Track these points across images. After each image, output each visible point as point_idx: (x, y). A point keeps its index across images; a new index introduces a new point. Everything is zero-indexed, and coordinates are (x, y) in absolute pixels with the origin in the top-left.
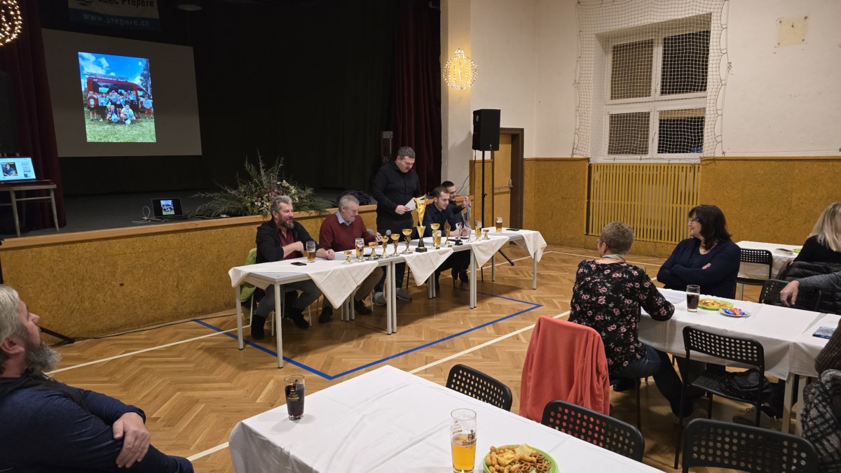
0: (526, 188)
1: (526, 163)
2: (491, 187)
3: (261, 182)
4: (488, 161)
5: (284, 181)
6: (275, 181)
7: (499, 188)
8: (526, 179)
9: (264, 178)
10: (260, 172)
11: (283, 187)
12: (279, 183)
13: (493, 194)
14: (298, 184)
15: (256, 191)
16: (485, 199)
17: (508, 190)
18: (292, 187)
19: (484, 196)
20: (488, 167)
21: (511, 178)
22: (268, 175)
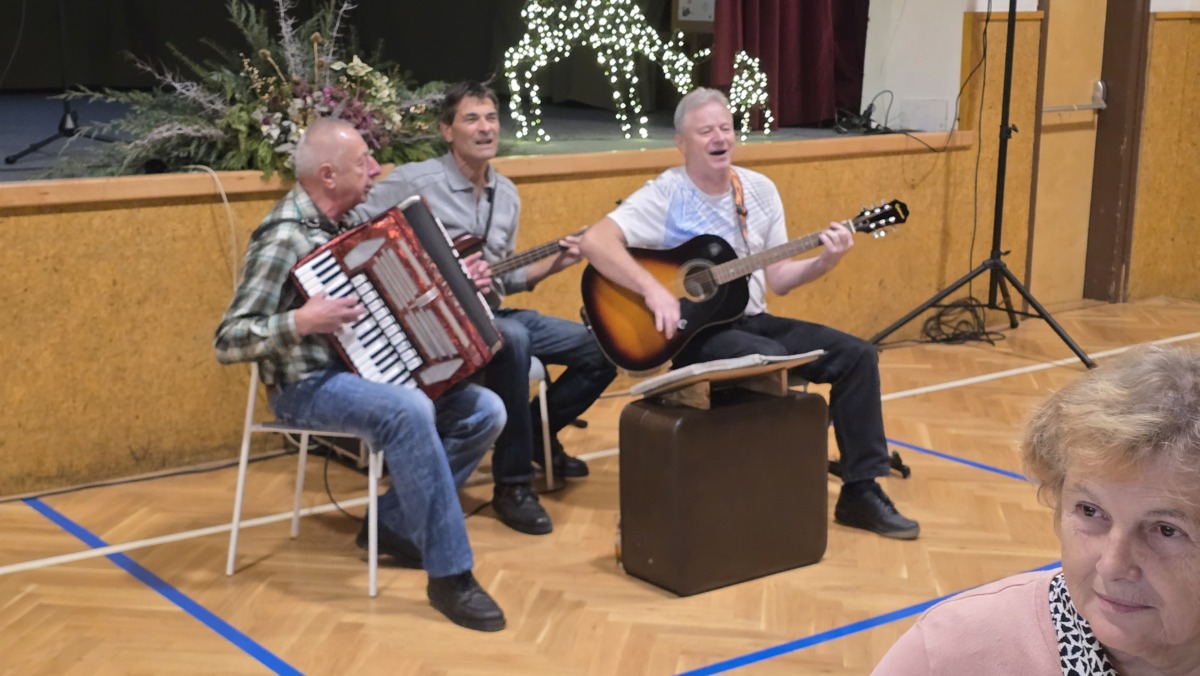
0: (1153, 112)
1: (1155, 30)
2: (1032, 106)
3: (283, 64)
4: (1028, 18)
5: (356, 60)
6: (327, 59)
7: (1059, 111)
8: (1153, 81)
9: (291, 50)
10: (279, 29)
11: (349, 78)
12: (338, 66)
13: (1039, 129)
14: (401, 72)
15: (265, 89)
16: (1011, 143)
17: (1090, 117)
18: (381, 81)
19: (1006, 132)
20: (1026, 34)
21: (1103, 79)
22: (304, 40)
